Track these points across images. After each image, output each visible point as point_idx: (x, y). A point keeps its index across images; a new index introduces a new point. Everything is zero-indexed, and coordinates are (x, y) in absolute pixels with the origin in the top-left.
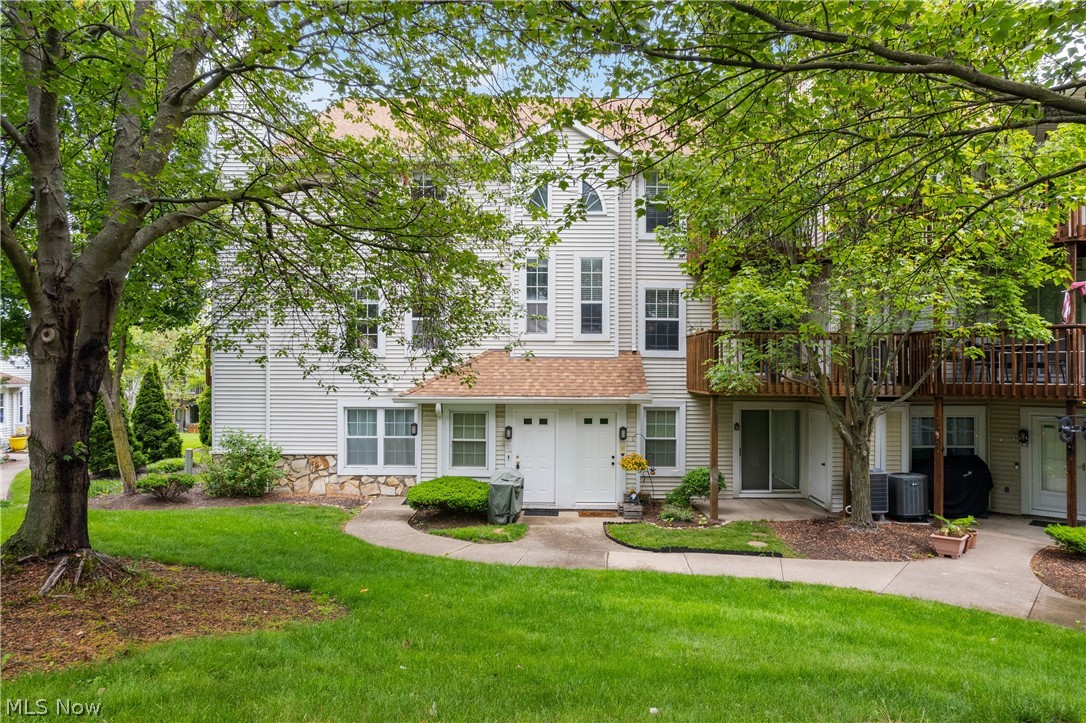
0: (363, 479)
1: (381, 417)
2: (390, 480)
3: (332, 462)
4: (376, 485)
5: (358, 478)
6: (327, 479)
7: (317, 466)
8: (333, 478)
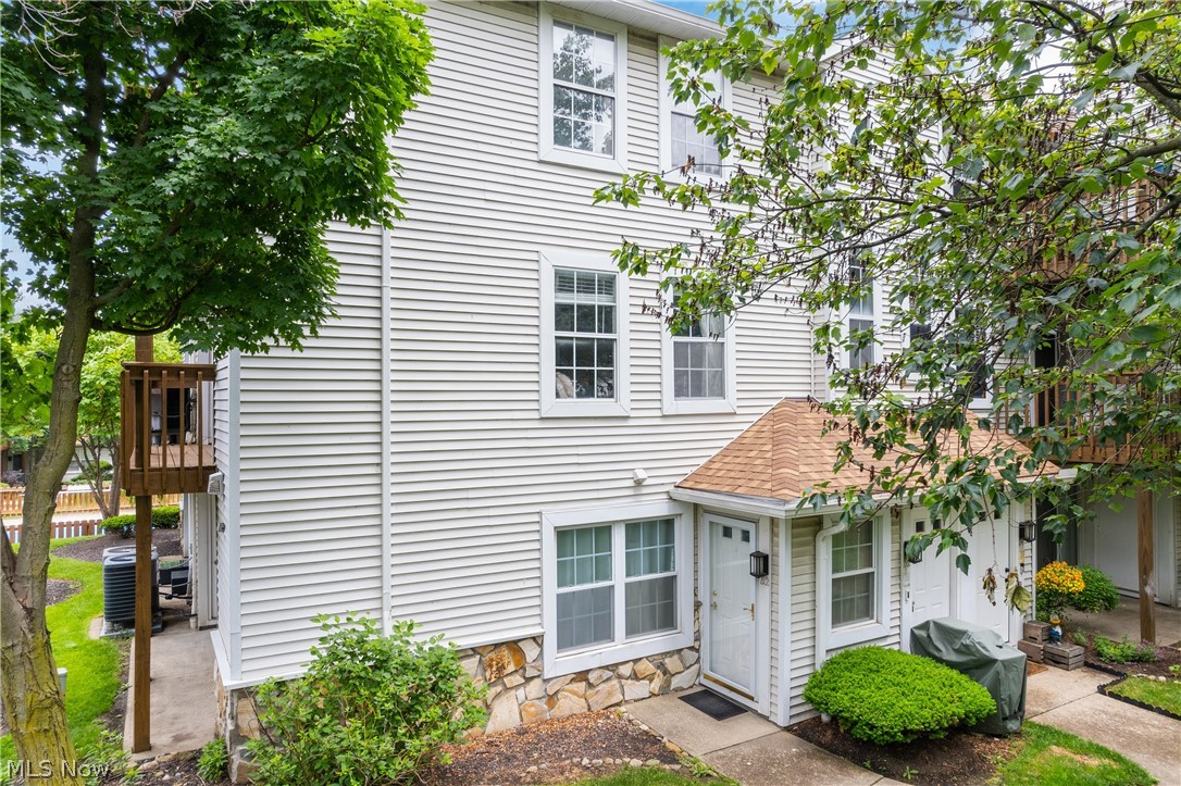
0: (592, 677)
1: (619, 538)
2: (640, 667)
3: (531, 652)
4: (615, 682)
5: (582, 676)
6: (521, 693)
7: (501, 668)
8: (535, 688)
